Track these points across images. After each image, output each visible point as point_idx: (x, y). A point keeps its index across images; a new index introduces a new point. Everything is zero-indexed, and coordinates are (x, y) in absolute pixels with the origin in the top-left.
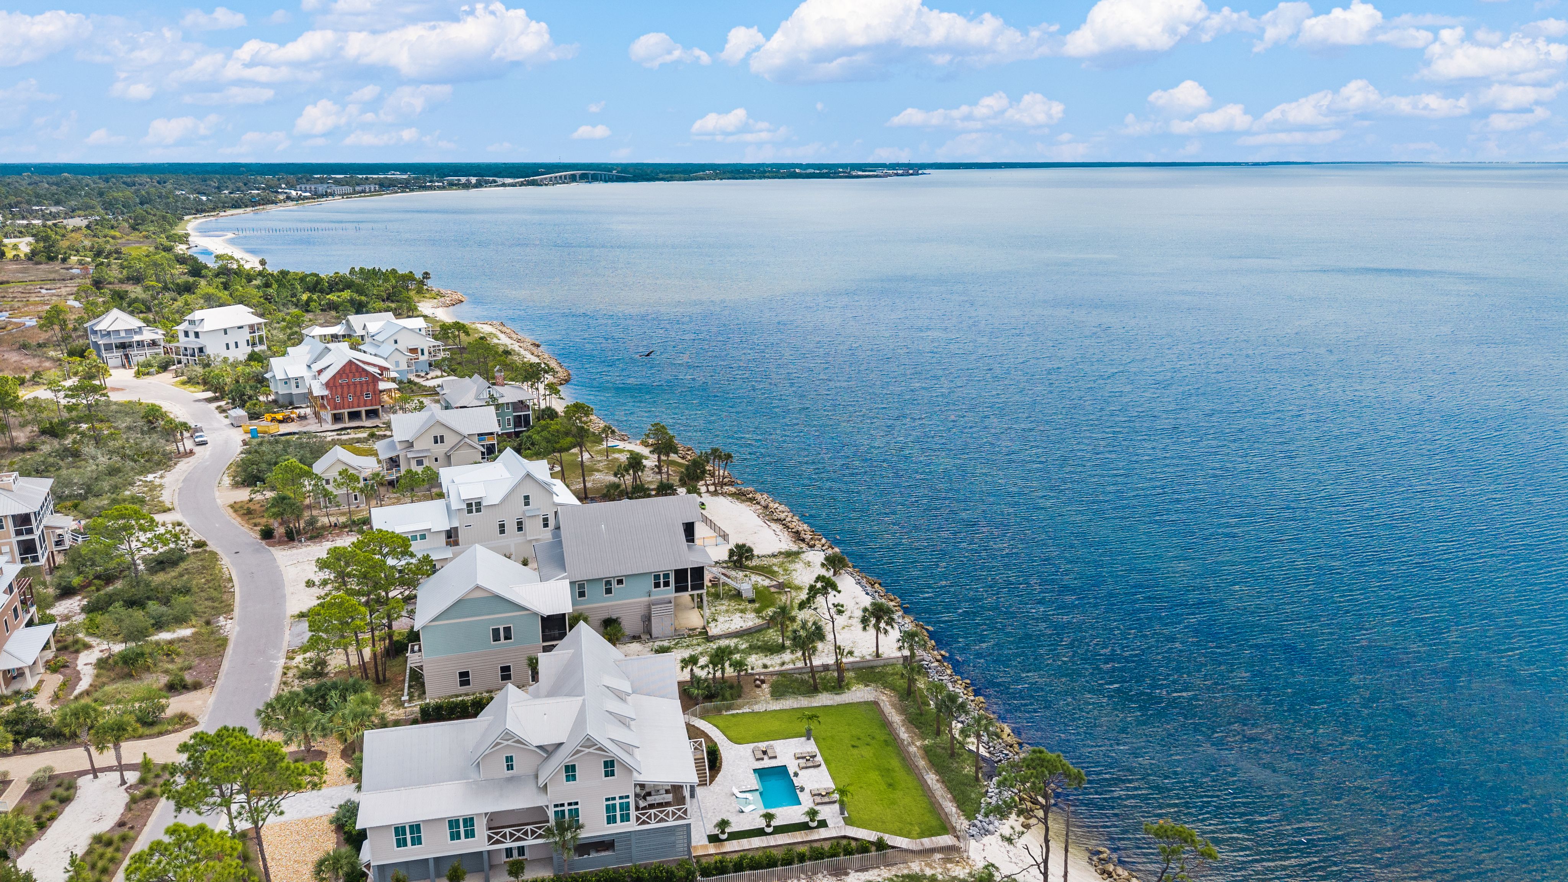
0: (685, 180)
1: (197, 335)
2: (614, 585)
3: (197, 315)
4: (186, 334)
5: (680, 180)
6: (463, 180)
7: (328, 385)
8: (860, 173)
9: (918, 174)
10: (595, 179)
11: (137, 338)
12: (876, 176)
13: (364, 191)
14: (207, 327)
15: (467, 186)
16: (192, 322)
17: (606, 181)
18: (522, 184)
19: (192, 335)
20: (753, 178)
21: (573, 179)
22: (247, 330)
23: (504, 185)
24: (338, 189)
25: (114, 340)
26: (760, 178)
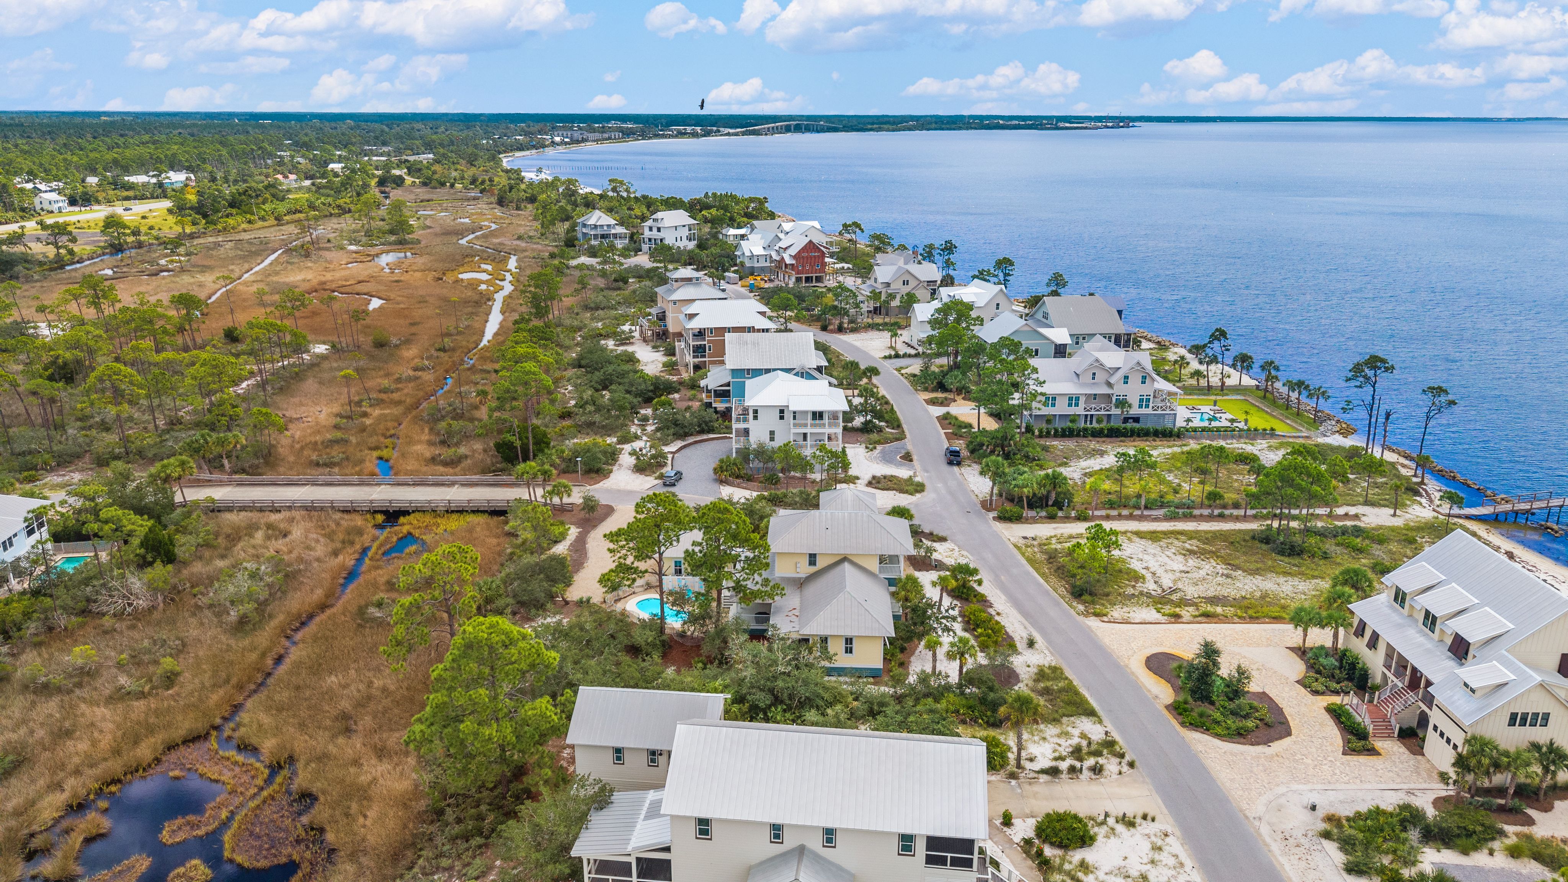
0: (893, 131)
1: (659, 230)
2: (1081, 340)
3: (659, 215)
4: (651, 229)
5: (888, 130)
6: (689, 129)
7: (794, 257)
8: (1068, 125)
9: (1128, 127)
10: (808, 129)
11: (613, 231)
12: (1086, 128)
13: (609, 138)
14: (667, 223)
15: (694, 135)
16: (655, 220)
17: (818, 132)
18: (744, 134)
19: (655, 230)
20: (960, 128)
21: (788, 129)
22: (687, 228)
23: (728, 134)
24: (591, 136)
25: (599, 232)
26: (967, 129)
